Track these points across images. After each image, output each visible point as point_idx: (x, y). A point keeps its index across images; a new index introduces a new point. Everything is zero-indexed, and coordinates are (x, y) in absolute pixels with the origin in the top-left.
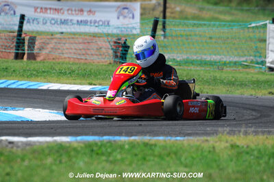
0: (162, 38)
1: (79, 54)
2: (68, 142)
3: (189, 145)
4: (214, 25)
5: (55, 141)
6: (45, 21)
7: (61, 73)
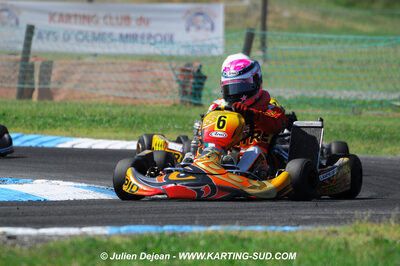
1: (124, 90)
2: (105, 235)
3: (306, 239)
4: (346, 40)
5: (84, 235)
6: (66, 36)
7: (93, 121)
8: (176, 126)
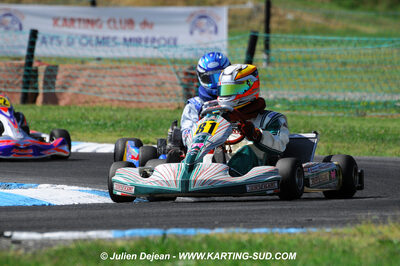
0: (264, 64)
1: (129, 94)
2: (110, 239)
5: (90, 238)
6: (70, 40)
7: (98, 125)
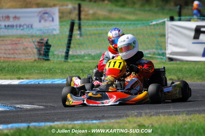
0: (78, 37)
1: (9, 54)
8: (36, 71)
